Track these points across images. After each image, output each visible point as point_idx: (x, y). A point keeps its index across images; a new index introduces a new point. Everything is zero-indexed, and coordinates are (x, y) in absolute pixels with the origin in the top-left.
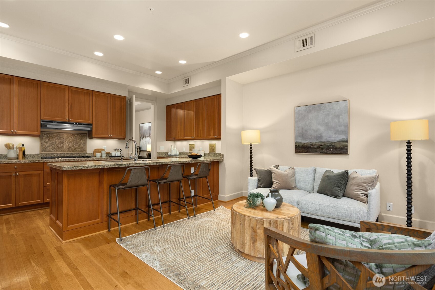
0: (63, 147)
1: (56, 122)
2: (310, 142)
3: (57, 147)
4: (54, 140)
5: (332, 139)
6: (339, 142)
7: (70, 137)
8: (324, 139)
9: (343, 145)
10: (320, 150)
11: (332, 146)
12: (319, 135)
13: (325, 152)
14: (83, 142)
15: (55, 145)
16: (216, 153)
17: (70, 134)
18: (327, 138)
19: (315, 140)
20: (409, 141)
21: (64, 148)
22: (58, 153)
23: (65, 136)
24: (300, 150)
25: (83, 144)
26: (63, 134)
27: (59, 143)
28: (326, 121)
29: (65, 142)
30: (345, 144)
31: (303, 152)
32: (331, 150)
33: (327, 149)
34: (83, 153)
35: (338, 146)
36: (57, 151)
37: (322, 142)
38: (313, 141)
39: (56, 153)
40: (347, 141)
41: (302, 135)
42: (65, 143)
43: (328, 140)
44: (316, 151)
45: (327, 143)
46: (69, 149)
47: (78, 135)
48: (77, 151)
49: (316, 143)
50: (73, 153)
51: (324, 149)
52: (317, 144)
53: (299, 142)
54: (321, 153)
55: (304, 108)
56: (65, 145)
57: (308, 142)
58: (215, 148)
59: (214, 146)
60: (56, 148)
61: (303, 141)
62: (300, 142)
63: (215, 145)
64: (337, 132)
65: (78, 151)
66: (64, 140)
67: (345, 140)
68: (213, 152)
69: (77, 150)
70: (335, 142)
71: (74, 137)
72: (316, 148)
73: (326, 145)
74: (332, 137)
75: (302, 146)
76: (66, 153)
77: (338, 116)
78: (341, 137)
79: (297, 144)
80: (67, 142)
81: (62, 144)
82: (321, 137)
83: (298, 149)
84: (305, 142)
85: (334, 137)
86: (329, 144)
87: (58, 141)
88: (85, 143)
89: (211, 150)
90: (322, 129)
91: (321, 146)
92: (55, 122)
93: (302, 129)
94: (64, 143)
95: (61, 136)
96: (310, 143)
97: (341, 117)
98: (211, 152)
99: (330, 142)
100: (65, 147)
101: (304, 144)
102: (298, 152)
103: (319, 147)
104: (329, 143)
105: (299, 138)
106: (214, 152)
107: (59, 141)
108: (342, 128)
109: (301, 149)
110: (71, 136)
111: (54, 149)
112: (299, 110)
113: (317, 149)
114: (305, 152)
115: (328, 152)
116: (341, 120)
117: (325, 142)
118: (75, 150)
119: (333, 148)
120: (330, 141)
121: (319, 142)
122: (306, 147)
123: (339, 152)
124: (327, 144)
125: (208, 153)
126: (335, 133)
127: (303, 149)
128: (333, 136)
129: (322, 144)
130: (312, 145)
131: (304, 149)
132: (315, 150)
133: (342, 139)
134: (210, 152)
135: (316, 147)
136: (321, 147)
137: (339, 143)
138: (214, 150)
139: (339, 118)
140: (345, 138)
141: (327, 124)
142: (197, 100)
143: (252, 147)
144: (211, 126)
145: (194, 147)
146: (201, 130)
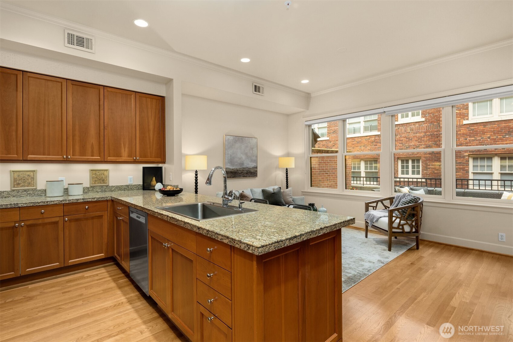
6: (253, 168)
8: (244, 166)
10: (242, 174)
11: (249, 171)
13: (245, 176)
16: (110, 185)
19: (239, 166)
20: (287, 168)
28: (246, 152)
30: (256, 169)
33: (246, 174)
35: (253, 171)
37: (244, 168)
40: (257, 168)
41: (231, 162)
43: (247, 166)
44: (240, 176)
49: (240, 168)
53: (229, 168)
54: (243, 177)
55: (232, 138)
57: (235, 168)
58: (107, 177)
59: (105, 173)
61: (231, 167)
63: (107, 171)
64: (252, 161)
68: (101, 183)
70: (251, 168)
72: (240, 173)
73: (246, 170)
74: (249, 165)
75: (231, 171)
77: (252, 149)
78: (254, 164)
79: (227, 170)
82: (243, 164)
83: (228, 174)
84: (233, 168)
85: (251, 165)
89: (96, 181)
90: (244, 157)
91: (243, 172)
93: (231, 156)
97: (254, 149)
98: (95, 183)
101: (232, 169)
102: (228, 176)
103: (242, 172)
104: (248, 169)
105: (229, 164)
106: (106, 183)
108: (254, 158)
109: (230, 174)
112: (229, 139)
114: (233, 176)
115: (247, 176)
116: (254, 152)
119: (250, 173)
120: (248, 167)
121: (242, 168)
122: (233, 172)
123: (253, 176)
125: (88, 188)
128: (250, 163)
129: (244, 170)
130: (238, 170)
131: (232, 174)
133: (254, 166)
134: (92, 184)
138: (103, 180)
139: (253, 150)
140: (256, 165)
141: (246, 154)
142: (81, 84)
143: (197, 173)
144: (122, 140)
145: (33, 178)
146: (92, 143)
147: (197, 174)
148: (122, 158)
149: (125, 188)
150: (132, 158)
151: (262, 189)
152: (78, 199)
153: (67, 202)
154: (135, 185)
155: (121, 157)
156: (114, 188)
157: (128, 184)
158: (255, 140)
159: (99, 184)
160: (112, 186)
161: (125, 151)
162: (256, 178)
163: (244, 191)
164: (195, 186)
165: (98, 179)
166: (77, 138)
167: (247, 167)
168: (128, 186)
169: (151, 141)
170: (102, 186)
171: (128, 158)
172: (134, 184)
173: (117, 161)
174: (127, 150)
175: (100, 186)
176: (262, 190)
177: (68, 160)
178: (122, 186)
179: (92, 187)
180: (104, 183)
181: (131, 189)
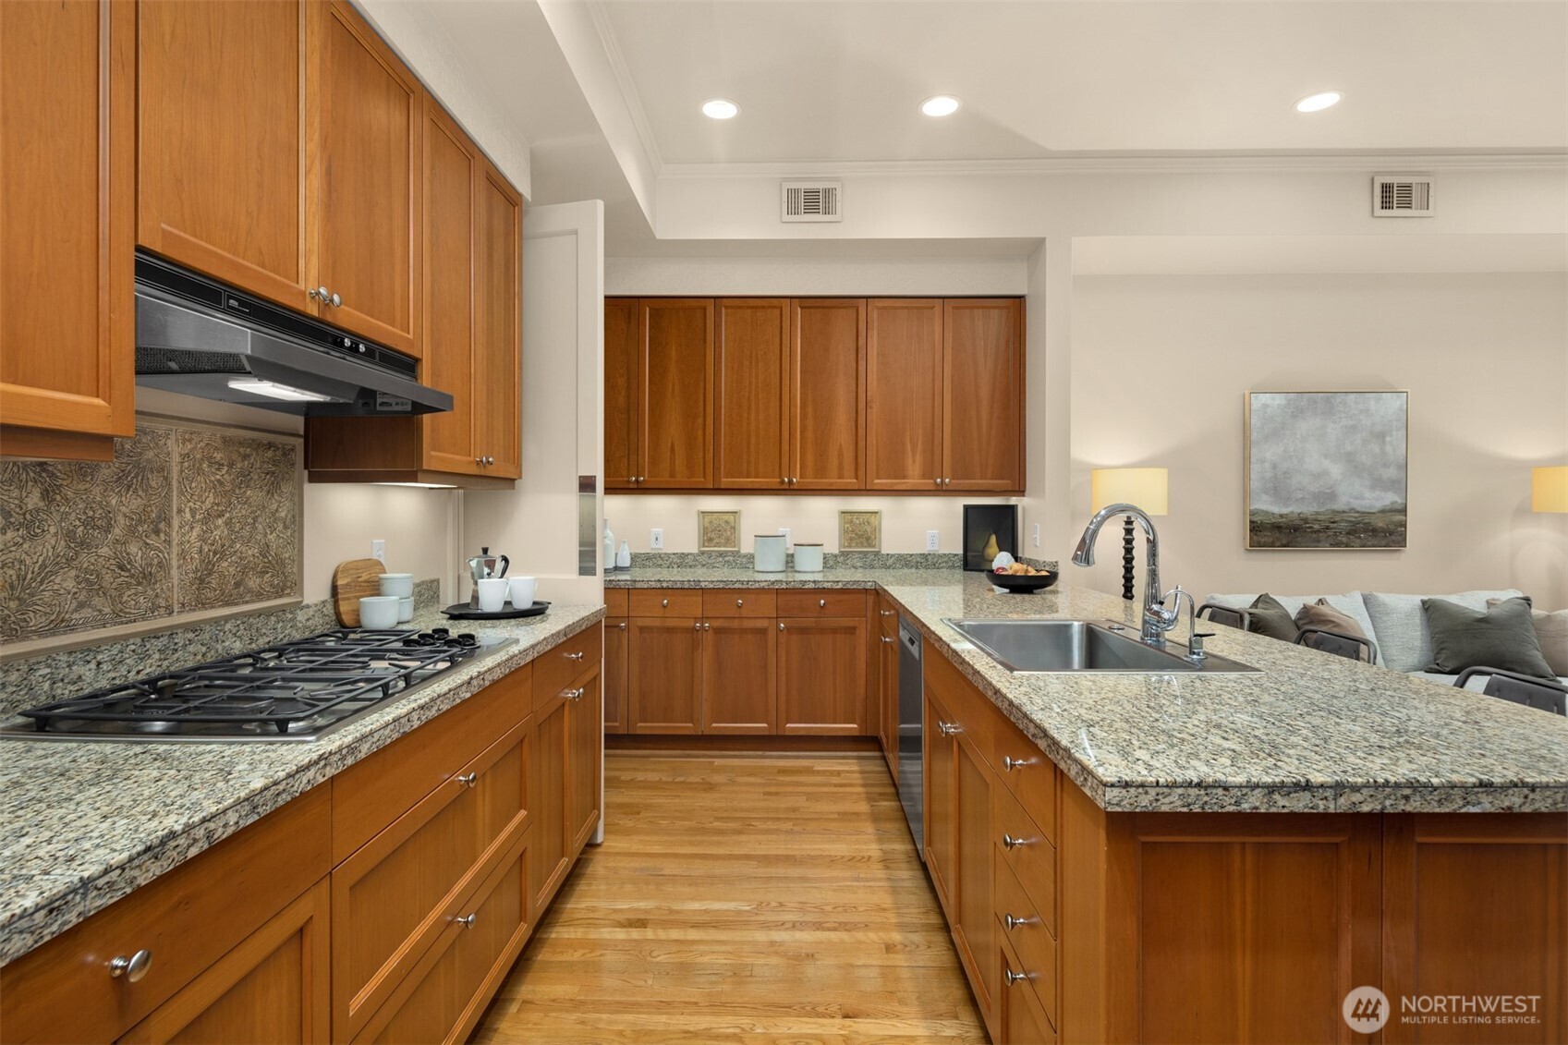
0: (160, 565)
1: (241, 303)
2: (1300, 511)
3: (122, 568)
4: (97, 490)
5: (1363, 502)
6: (1383, 511)
7: (212, 462)
8: (1340, 504)
9: (1393, 522)
10: (1329, 536)
11: (1364, 524)
12: (1327, 491)
13: (1343, 544)
14: (283, 514)
15: (104, 551)
16: (884, 551)
17: (207, 431)
18: (1351, 500)
19: (1315, 504)
21: (168, 575)
22: (126, 637)
23: (176, 458)
24: (1266, 536)
25: (286, 527)
26: (161, 427)
27: (131, 531)
28: (1349, 448)
29: (180, 511)
30: (1399, 518)
31: (1278, 544)
32: (1360, 538)
33: (1348, 533)
34: (282, 609)
35: (1381, 524)
36: (119, 616)
37: (1336, 512)
38: (1308, 509)
39: (114, 640)
40: (1404, 511)
41: (1275, 488)
42: (176, 522)
43: (1351, 506)
44: (1319, 541)
45: (1352, 516)
46: (202, 581)
47: (258, 446)
48: (250, 591)
49: (1318, 513)
50: (227, 619)
51: (1340, 533)
52: (1320, 517)
53: (1264, 511)
54: (1332, 545)
55: (1279, 400)
56: (175, 550)
57: (1292, 512)
58: (877, 530)
59: (873, 520)
60: (108, 578)
61: (1275, 508)
62: (1267, 512)
63: (877, 515)
64: (1378, 483)
65: (259, 596)
66: (168, 497)
67: (1400, 507)
68: (862, 546)
69: (253, 582)
70: (1373, 513)
71: (231, 465)
72: (1318, 532)
73: (1347, 521)
74: (1364, 499)
75: (1273, 523)
76: (189, 627)
77: (1381, 436)
78: (1389, 499)
79: (1255, 519)
80: (193, 512)
81: (157, 532)
82: (1332, 496)
83: (1261, 534)
84: (1285, 511)
85: (1372, 500)
86: (1354, 519)
87: (126, 505)
88: (296, 522)
89: (851, 539)
90: (1336, 470)
91: (1332, 525)
92: (233, 303)
93: (1274, 467)
94: (169, 525)
95: (150, 454)
96: (1300, 514)
97: (1388, 439)
98: (850, 546)
99: (1358, 512)
100: (174, 563)
101: (1281, 516)
102: (1259, 542)
103: (1327, 528)
104: (1357, 515)
105: (1265, 497)
106: (874, 546)
107: (134, 503)
108: (1391, 473)
109: (1269, 534)
110: (218, 456)
111: (97, 601)
112: (1266, 406)
113: (1321, 535)
114: (1284, 542)
115: (1354, 542)
116: (1389, 449)
117: (1344, 512)
118: (238, 585)
119: (1365, 531)
120: (1359, 509)
121: (1327, 510)
122: (1286, 528)
123: (1383, 543)
124: (1351, 519)
125: (836, 556)
126: (1373, 488)
127: (1277, 535)
128: (1368, 494)
129: (1336, 519)
130: (1306, 521)
131: (1280, 532)
132: (1314, 535)
133: (1392, 503)
134: (845, 547)
135: (1316, 527)
136: (1332, 528)
137: (1381, 515)
138: (868, 539)
139: (1384, 442)
140: (1400, 501)
141: (1350, 458)
142: (819, 302)
143: (1130, 527)
144: (908, 434)
145: (734, 528)
146: (841, 445)
147: (1132, 530)
148: (906, 481)
149: (917, 562)
150: (931, 481)
151: (1425, 598)
152: (805, 582)
153: (784, 586)
154: (945, 555)
155: (904, 477)
156: (892, 560)
157: (926, 553)
158: (1392, 404)
159: (858, 547)
160: (888, 555)
161: (914, 461)
162: (1396, 555)
163: (1330, 599)
164: (1123, 570)
165: (856, 534)
166: (810, 434)
167: (1353, 510)
168: (925, 556)
169: (984, 430)
170: (865, 553)
171: (922, 481)
172: (942, 552)
173: (896, 488)
174: (919, 458)
175: (860, 552)
176: (1424, 602)
177: (791, 487)
178: (912, 555)
179: (843, 553)
180: (870, 546)
181: (935, 566)
